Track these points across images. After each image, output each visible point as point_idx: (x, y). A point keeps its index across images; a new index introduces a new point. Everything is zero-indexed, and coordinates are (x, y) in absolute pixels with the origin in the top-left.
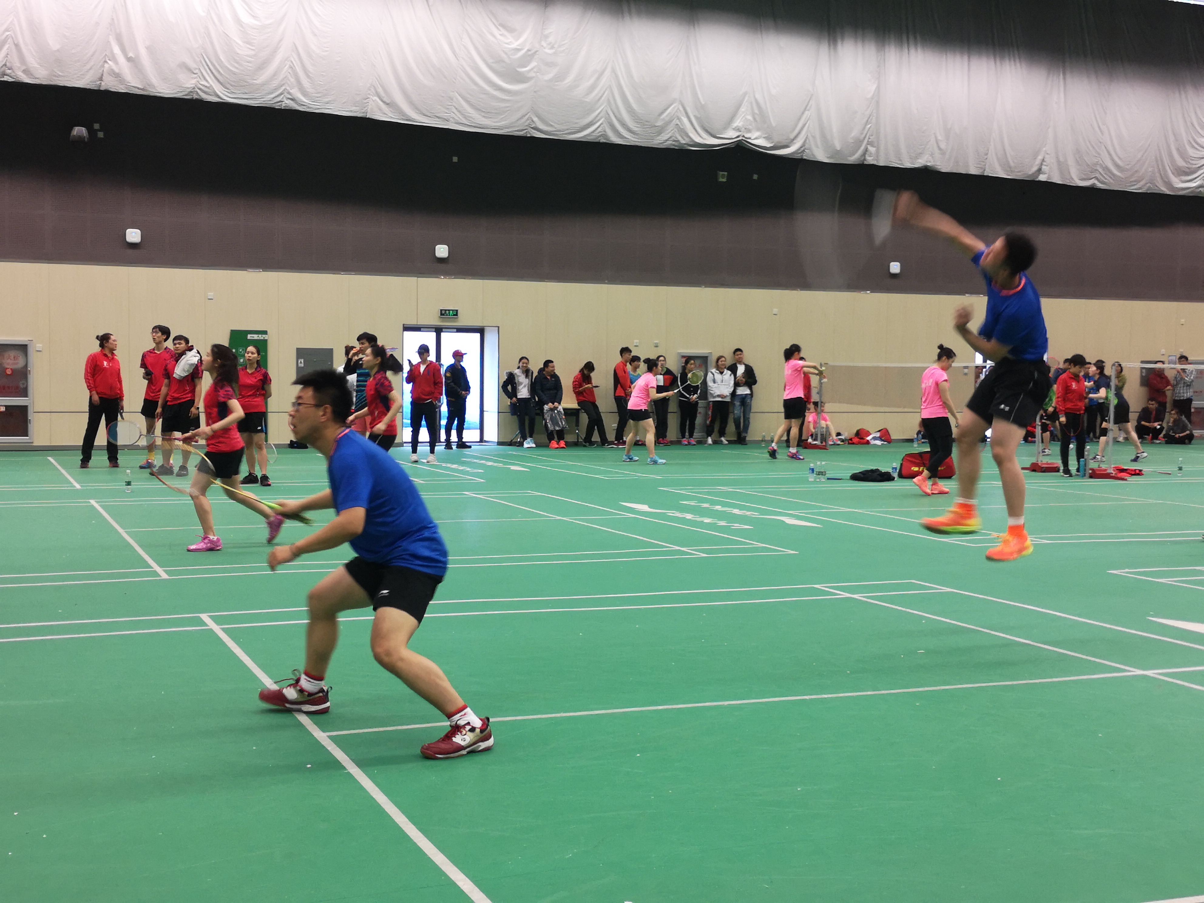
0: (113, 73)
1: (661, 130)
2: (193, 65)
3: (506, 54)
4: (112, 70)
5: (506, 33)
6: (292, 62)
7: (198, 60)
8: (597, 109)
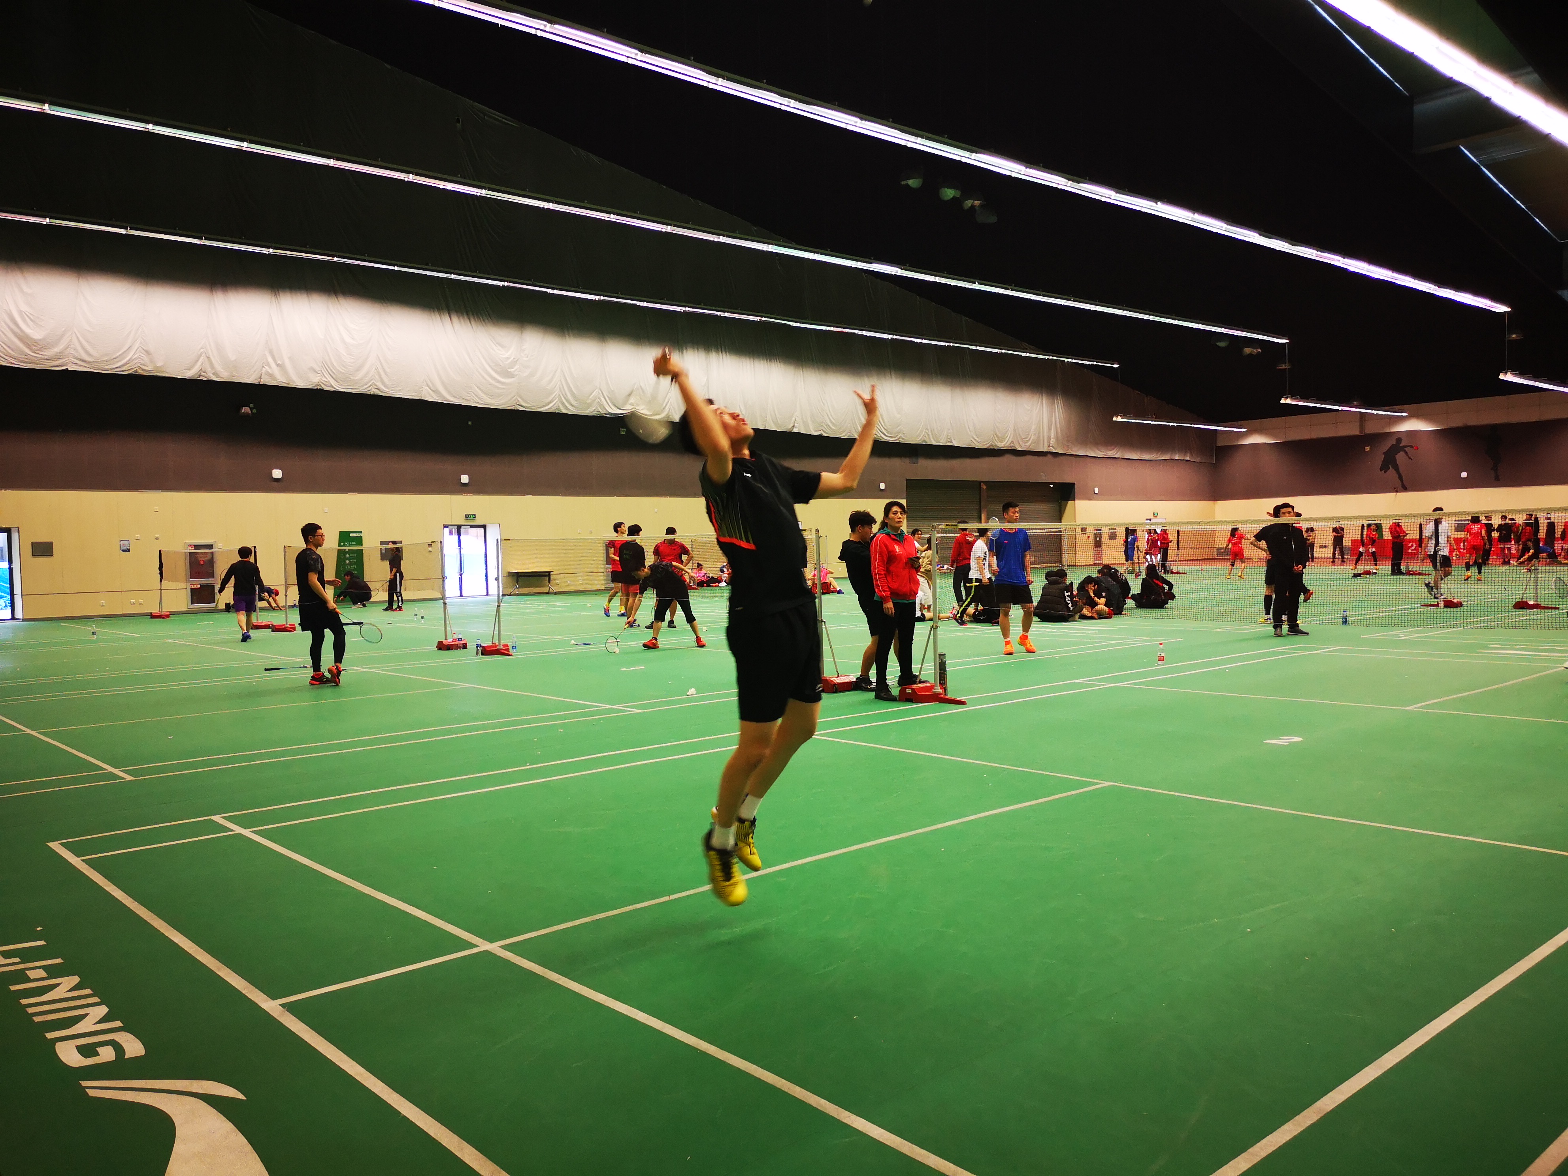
0: (267, 373)
1: (590, 405)
2: (317, 369)
3: (501, 361)
4: (268, 372)
5: (500, 348)
6: (376, 366)
7: (320, 365)
8: (555, 392)
